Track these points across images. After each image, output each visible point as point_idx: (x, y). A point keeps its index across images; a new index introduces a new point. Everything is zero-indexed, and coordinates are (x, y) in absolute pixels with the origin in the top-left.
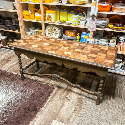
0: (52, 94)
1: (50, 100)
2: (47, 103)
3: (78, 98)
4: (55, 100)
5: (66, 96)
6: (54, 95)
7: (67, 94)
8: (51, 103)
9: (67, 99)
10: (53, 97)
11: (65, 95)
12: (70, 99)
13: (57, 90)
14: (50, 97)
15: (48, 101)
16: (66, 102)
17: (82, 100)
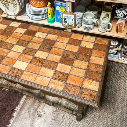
0: (18, 108)
1: (15, 118)
2: (10, 125)
3: (54, 111)
4: (22, 119)
5: (37, 109)
6: (21, 109)
7: (39, 106)
8: (15, 124)
9: (38, 114)
10: (19, 113)
11: (36, 107)
12: (42, 113)
13: (26, 99)
14: (15, 114)
15: (12, 121)
16: (36, 120)
17: (58, 115)
